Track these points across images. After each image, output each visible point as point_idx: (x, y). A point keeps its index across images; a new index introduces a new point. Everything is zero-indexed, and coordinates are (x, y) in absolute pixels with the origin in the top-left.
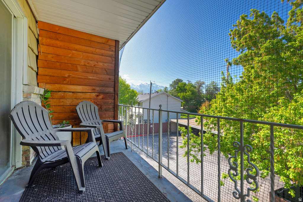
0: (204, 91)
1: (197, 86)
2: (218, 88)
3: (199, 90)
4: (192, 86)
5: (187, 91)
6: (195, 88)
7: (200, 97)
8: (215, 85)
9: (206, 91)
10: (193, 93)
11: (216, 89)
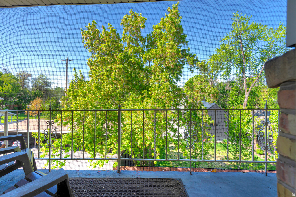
0: (31, 85)
1: (21, 78)
2: (48, 82)
3: (23, 84)
4: (13, 77)
5: (5, 84)
6: (18, 80)
7: (25, 92)
8: (45, 79)
9: (33, 85)
10: (15, 87)
11: (46, 84)
